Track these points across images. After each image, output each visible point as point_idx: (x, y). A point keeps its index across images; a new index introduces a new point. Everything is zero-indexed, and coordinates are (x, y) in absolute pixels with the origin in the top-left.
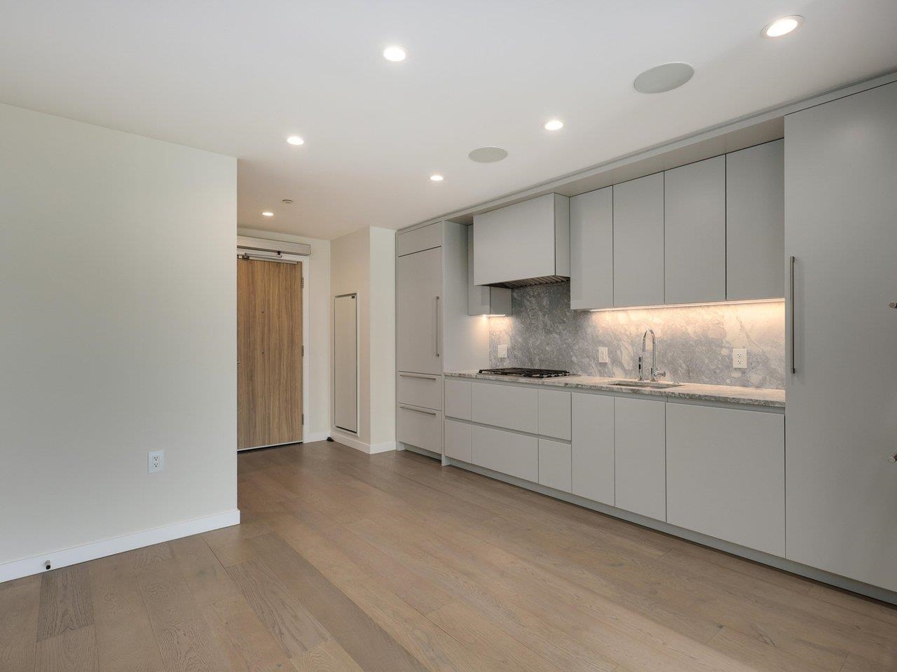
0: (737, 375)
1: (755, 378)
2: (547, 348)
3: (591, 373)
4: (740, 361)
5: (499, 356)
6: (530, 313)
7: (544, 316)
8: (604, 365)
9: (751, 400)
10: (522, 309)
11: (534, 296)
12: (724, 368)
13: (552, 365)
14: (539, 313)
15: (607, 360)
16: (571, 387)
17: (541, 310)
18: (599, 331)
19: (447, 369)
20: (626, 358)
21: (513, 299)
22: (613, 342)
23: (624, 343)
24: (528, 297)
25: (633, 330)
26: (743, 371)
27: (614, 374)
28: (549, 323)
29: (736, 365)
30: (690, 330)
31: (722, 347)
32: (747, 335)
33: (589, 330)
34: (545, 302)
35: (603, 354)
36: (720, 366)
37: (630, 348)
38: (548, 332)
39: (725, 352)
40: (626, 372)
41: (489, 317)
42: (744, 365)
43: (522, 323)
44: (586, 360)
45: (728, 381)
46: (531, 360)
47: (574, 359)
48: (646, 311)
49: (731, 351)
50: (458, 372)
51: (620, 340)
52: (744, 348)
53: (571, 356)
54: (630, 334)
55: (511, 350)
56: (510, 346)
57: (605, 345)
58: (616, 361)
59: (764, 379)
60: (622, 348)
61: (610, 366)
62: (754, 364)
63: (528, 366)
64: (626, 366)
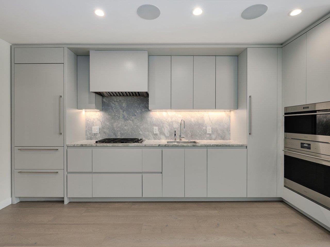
0: (208, 136)
1: (214, 136)
2: (125, 128)
3: (149, 139)
4: (209, 131)
5: (93, 132)
6: (115, 110)
7: (123, 112)
8: (156, 134)
9: (237, 145)
10: (109, 108)
11: (117, 102)
12: (204, 134)
13: (128, 136)
14: (121, 110)
15: (158, 132)
16: (162, 146)
17: (121, 109)
18: (154, 119)
19: (68, 142)
20: (166, 131)
21: (103, 102)
22: (160, 124)
23: (165, 125)
24: (113, 102)
25: (170, 120)
26: (210, 134)
27: (161, 138)
28: (126, 115)
29: (208, 133)
30: (192, 120)
31: (203, 126)
32: (211, 122)
33: (148, 119)
34: (124, 105)
35: (156, 130)
36: (203, 133)
37: (168, 127)
38: (126, 120)
39: (204, 128)
40: (167, 137)
41: (86, 111)
42: (210, 133)
43: (109, 115)
44: (147, 133)
45: (205, 138)
46: (115, 134)
47: (141, 132)
48: (175, 112)
49: (206, 128)
50: (73, 144)
51: (164, 123)
52: (210, 126)
53: (139, 131)
54: (168, 121)
55: (101, 130)
56: (101, 127)
57: (156, 126)
58: (162, 133)
59: (216, 137)
60: (165, 127)
61: (159, 135)
62: (213, 132)
63: (113, 137)
64: (166, 134)
